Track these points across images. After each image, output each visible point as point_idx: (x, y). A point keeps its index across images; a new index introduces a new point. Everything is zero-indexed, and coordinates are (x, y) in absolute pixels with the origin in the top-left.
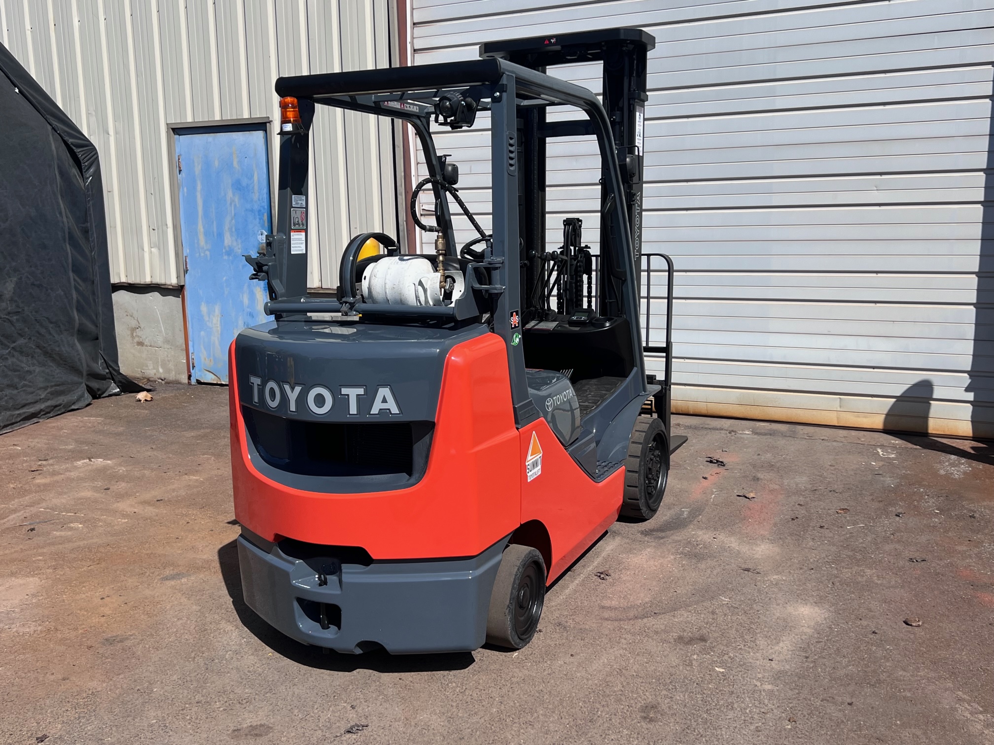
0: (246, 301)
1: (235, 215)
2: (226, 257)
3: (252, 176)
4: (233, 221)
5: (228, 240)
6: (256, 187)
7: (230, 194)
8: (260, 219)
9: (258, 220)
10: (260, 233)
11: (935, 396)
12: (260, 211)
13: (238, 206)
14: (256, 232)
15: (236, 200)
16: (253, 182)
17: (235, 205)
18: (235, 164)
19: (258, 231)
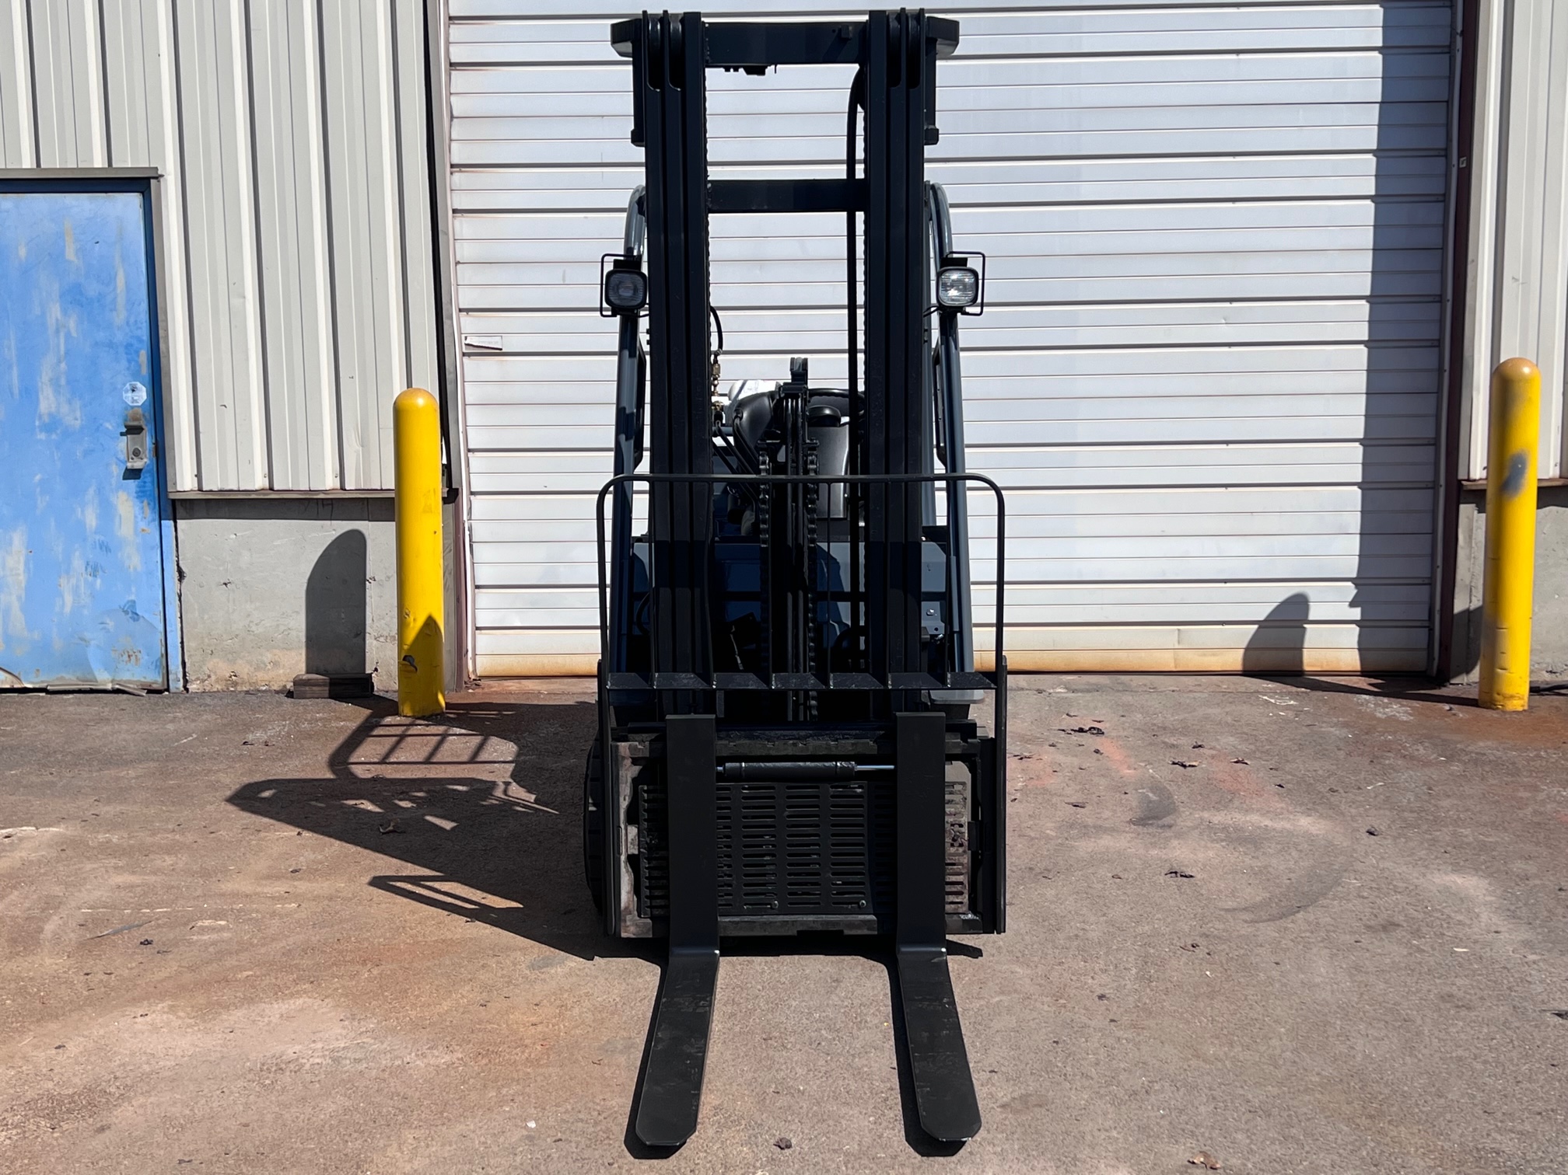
0: (91, 519)
1: (67, 353)
2: (42, 436)
3: (112, 279)
4: (63, 365)
5: (47, 402)
6: (121, 300)
7: (55, 311)
8: (129, 361)
9: (124, 363)
10: (128, 386)
11: (1311, 617)
12: (129, 346)
13: (74, 334)
14: (119, 386)
15: (72, 324)
16: (115, 289)
17: (68, 335)
18: (70, 254)
19: (125, 385)
